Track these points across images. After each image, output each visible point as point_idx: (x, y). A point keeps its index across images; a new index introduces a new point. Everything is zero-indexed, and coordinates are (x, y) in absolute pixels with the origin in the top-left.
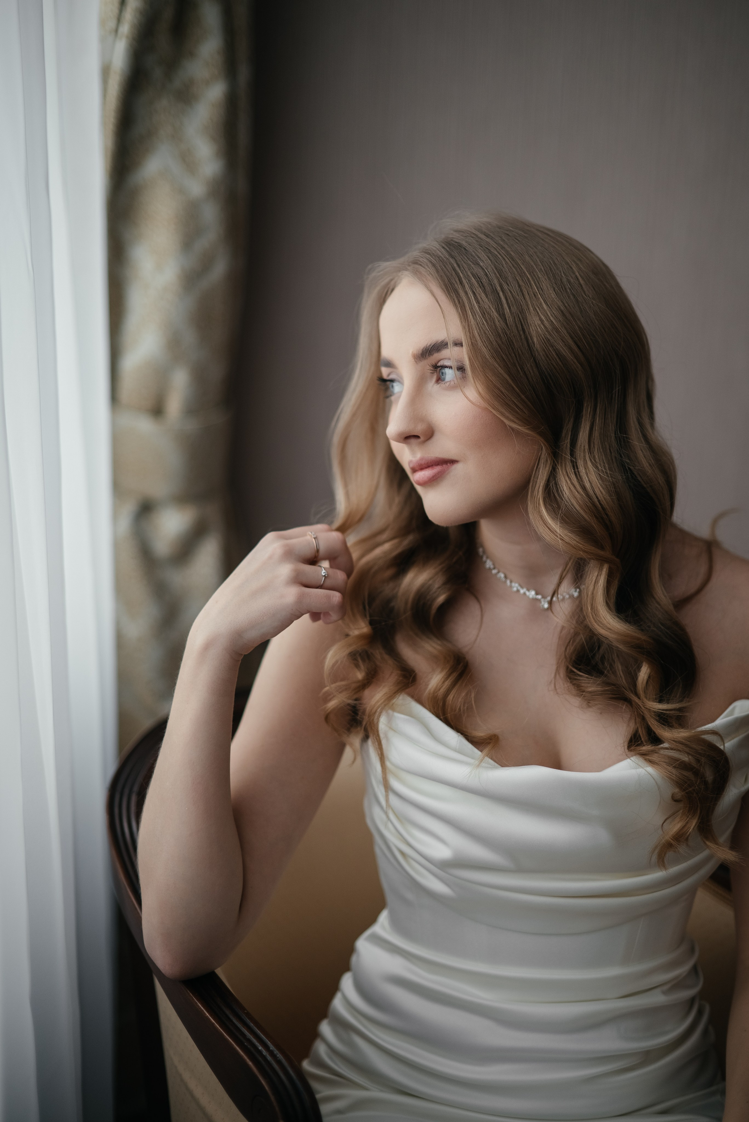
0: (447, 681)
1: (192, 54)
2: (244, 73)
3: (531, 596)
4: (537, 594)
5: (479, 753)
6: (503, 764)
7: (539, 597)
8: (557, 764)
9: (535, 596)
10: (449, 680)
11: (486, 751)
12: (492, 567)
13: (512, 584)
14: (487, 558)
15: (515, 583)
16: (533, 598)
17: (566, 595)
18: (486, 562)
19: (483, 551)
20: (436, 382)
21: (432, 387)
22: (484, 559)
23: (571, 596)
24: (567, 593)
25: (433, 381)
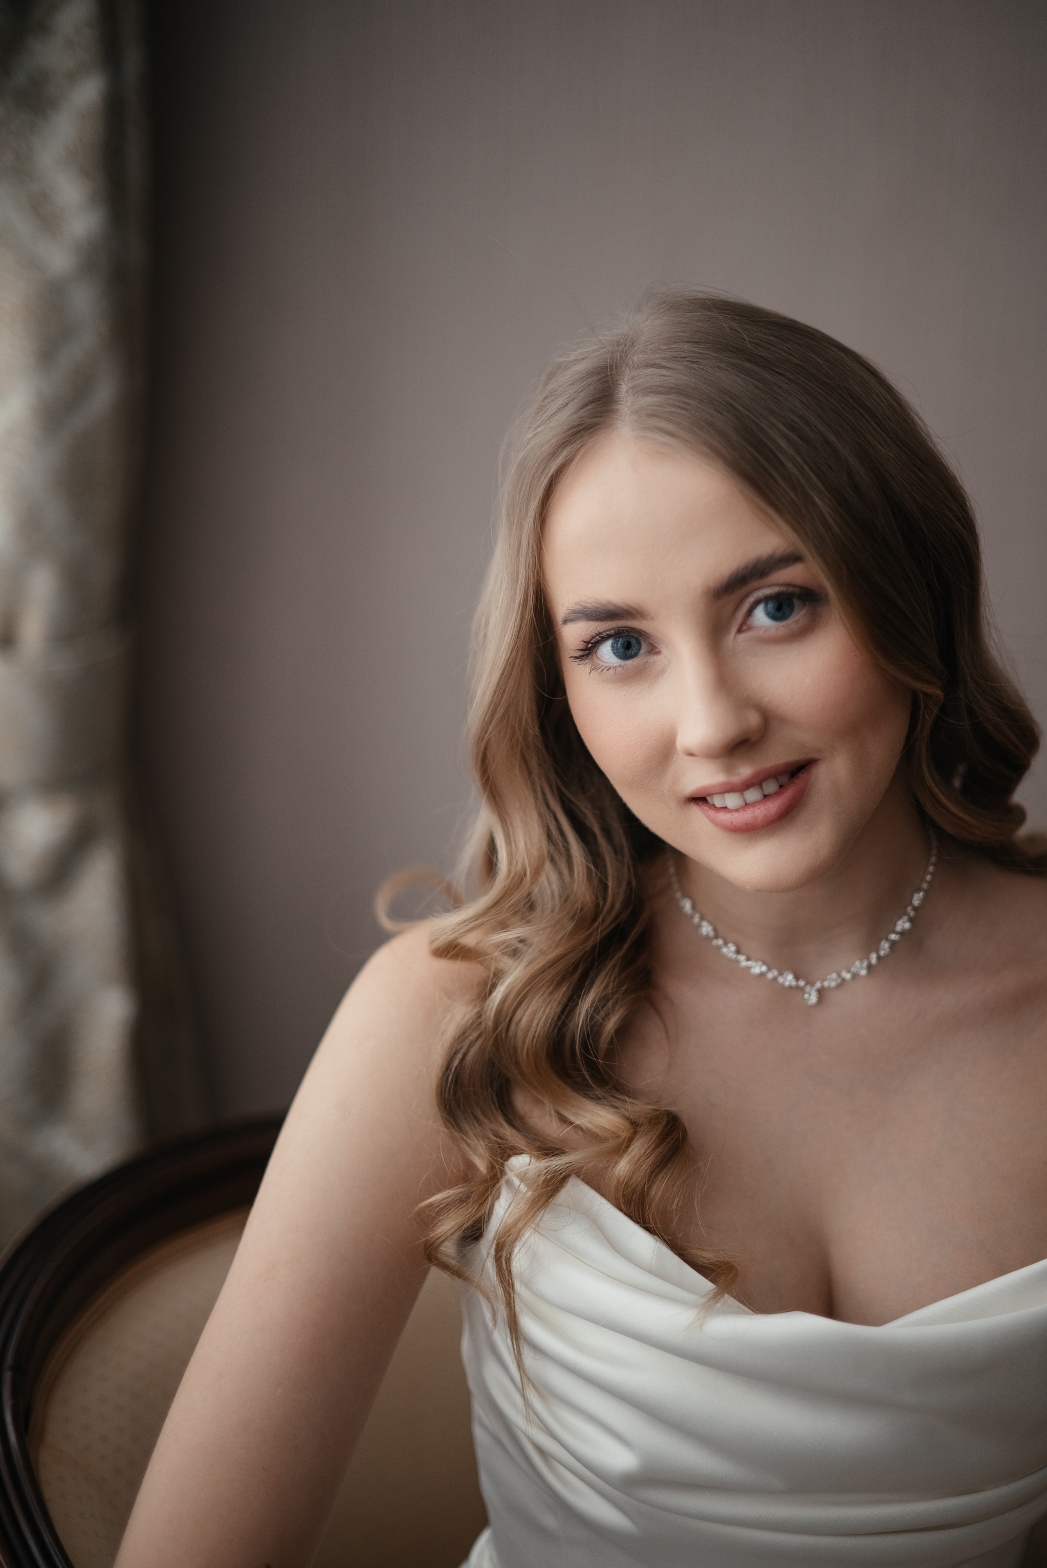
2: (134, 61)
3: (787, 984)
4: (797, 978)
7: (802, 983)
8: (833, 1311)
9: (794, 983)
12: (712, 934)
13: (749, 963)
14: (702, 918)
15: (757, 960)
16: (790, 987)
17: (848, 976)
18: (699, 926)
19: (694, 907)
20: (740, 631)
21: (734, 640)
22: (696, 919)
23: (855, 976)
24: (849, 971)
25: (734, 630)
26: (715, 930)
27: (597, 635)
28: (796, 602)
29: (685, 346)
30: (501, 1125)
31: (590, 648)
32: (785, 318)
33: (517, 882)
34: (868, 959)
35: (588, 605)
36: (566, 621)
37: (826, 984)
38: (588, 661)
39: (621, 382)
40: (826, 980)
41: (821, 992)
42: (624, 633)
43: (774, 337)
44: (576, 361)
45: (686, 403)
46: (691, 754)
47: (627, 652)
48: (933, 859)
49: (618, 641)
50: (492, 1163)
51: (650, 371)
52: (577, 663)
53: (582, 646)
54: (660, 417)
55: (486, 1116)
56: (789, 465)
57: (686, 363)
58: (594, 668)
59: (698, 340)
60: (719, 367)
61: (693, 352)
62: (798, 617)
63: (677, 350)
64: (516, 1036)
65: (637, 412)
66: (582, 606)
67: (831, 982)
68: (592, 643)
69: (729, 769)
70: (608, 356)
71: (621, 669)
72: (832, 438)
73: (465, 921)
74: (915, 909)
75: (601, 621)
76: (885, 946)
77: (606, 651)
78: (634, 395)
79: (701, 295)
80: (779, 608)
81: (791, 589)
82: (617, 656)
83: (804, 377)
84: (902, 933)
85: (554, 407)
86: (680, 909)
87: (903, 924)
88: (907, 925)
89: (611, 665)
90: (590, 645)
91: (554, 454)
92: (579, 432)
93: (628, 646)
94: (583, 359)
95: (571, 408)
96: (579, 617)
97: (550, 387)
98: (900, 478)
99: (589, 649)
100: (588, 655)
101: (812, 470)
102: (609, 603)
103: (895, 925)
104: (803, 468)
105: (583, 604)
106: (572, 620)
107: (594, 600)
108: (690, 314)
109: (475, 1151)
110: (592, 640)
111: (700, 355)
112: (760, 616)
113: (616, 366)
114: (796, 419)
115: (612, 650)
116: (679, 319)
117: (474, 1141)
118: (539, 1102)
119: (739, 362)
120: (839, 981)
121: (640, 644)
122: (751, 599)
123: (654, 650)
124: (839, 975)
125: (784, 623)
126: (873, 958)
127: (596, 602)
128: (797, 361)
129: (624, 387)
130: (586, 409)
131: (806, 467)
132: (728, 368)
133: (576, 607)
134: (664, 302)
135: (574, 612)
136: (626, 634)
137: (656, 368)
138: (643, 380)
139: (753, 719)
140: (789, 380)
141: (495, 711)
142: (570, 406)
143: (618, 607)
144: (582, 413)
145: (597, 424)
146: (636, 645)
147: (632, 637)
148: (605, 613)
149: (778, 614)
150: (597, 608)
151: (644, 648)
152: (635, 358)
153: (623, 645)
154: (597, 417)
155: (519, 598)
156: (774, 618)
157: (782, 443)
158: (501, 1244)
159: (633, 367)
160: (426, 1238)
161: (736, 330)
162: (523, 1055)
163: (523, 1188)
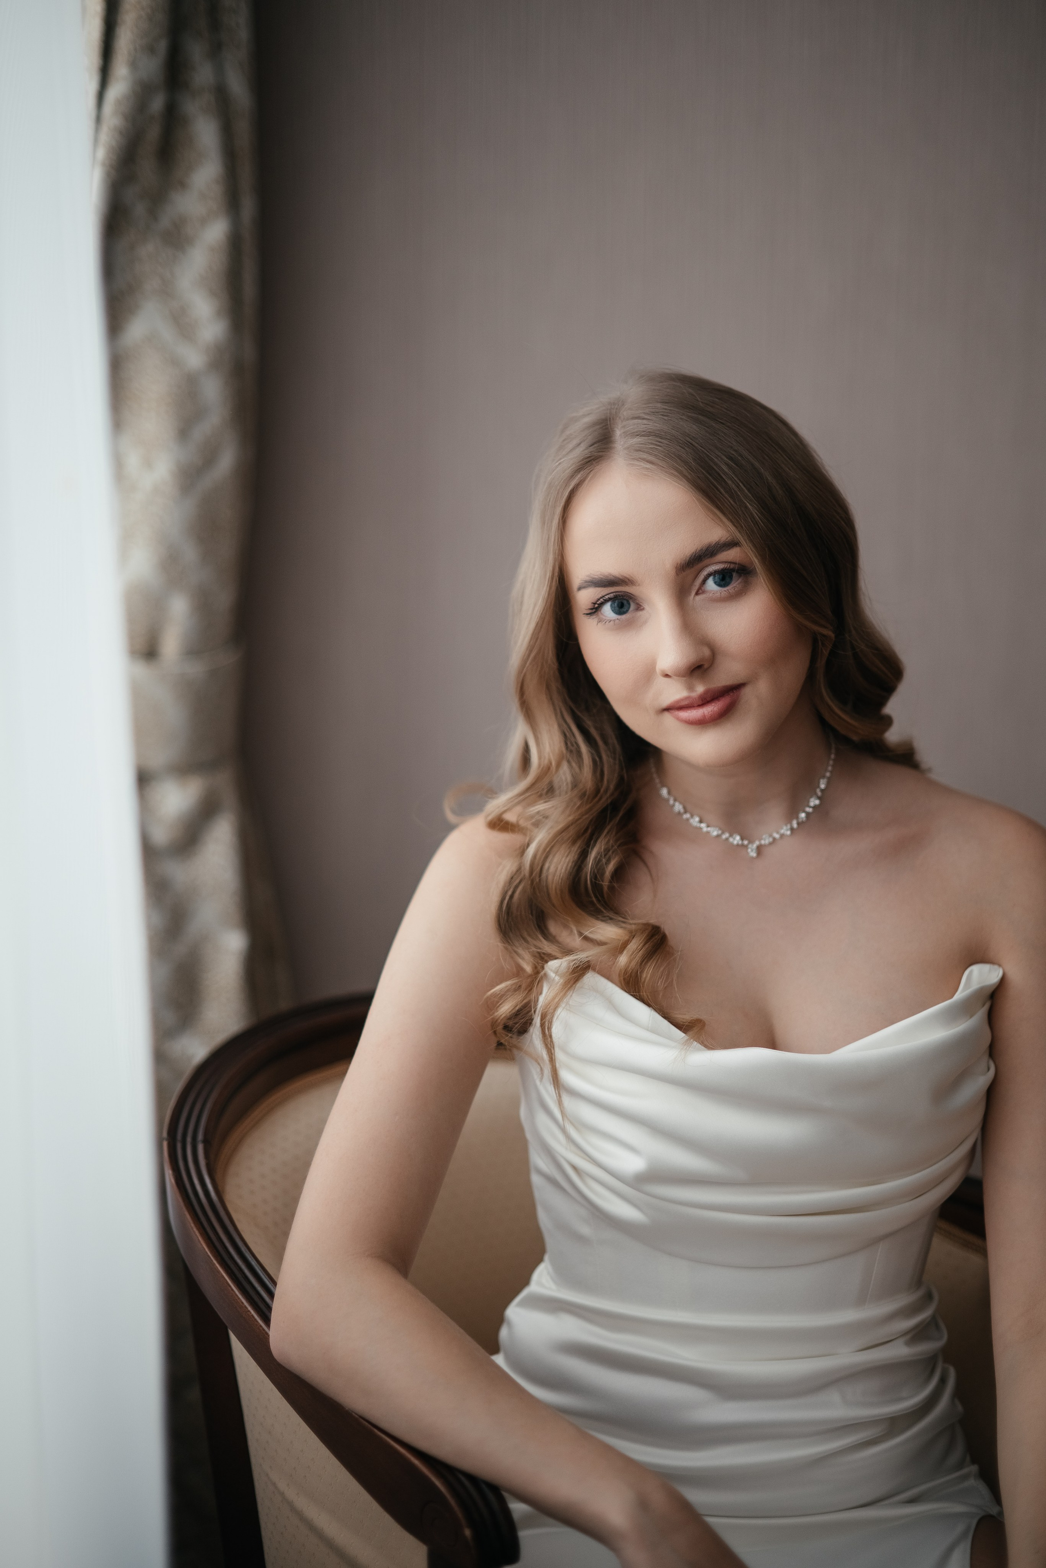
0: (649, 943)
1: (183, 185)
2: (248, 207)
3: (735, 842)
4: (742, 839)
5: (683, 1035)
6: (709, 1047)
7: (746, 842)
8: (773, 1044)
9: (740, 842)
10: (650, 942)
11: (691, 1033)
12: (682, 810)
13: (709, 829)
14: (675, 800)
15: (714, 826)
16: (738, 845)
17: (777, 836)
18: (673, 805)
19: (669, 793)
20: (697, 594)
21: (695, 601)
22: (671, 802)
23: (782, 836)
24: (778, 833)
25: (693, 593)
26: (684, 808)
27: (601, 598)
28: (734, 574)
29: (659, 405)
30: (540, 941)
31: (597, 607)
32: (724, 387)
33: (546, 771)
34: (791, 823)
35: (596, 577)
36: (580, 589)
37: (763, 842)
38: (594, 616)
39: (616, 429)
40: (762, 839)
41: (759, 849)
42: (620, 597)
43: (717, 398)
44: (584, 416)
45: (660, 442)
46: (667, 676)
47: (621, 610)
48: (833, 756)
49: (615, 602)
50: (535, 964)
51: (636, 421)
52: (588, 618)
53: (590, 606)
54: (644, 452)
55: (530, 935)
56: (729, 482)
57: (660, 416)
58: (600, 621)
59: (667, 401)
60: (681, 419)
61: (663, 409)
62: (735, 584)
63: (653, 407)
64: (547, 877)
65: (628, 448)
66: (591, 577)
67: (766, 841)
68: (598, 604)
69: (691, 688)
70: (608, 411)
71: (618, 621)
72: (757, 464)
73: (512, 798)
74: (822, 791)
75: (605, 587)
76: (803, 815)
77: (607, 609)
78: (625, 437)
79: (668, 371)
80: (723, 579)
81: (732, 566)
82: (614, 612)
83: (738, 426)
84: (815, 807)
85: (571, 446)
86: (660, 796)
87: (814, 802)
88: (817, 802)
89: (611, 619)
90: (596, 606)
91: (572, 476)
92: (589, 461)
93: (621, 606)
94: (589, 414)
95: (583, 446)
96: (589, 585)
97: (568, 432)
98: (803, 492)
99: (595, 609)
100: (595, 612)
101: (745, 486)
102: (611, 575)
103: (808, 802)
104: (738, 484)
105: (592, 576)
106: (584, 588)
107: (599, 573)
108: (661, 384)
109: (523, 959)
110: (598, 601)
111: (669, 411)
112: (711, 584)
113: (613, 419)
114: (733, 453)
115: (611, 608)
116: (653, 387)
117: (520, 951)
118: (566, 926)
119: (696, 415)
120: (771, 840)
121: (629, 604)
122: (705, 573)
123: (639, 607)
124: (771, 836)
125: (726, 589)
126: (795, 824)
127: (601, 575)
128: (733, 415)
129: (618, 433)
130: (593, 446)
131: (741, 484)
132: (688, 420)
133: (588, 579)
134: (643, 376)
135: (586, 582)
136: (621, 598)
137: (640, 419)
138: (632, 427)
139: (706, 652)
140: (728, 427)
141: (531, 651)
142: (582, 445)
143: (616, 577)
144: (591, 449)
145: (601, 456)
146: (627, 605)
147: (625, 599)
148: (607, 582)
149: (722, 583)
150: (602, 578)
151: (633, 606)
152: (625, 413)
153: (618, 605)
154: (602, 452)
155: (549, 574)
156: (719, 585)
157: (725, 468)
158: (544, 1015)
159: (624, 419)
160: (492, 1017)
161: (692, 395)
162: (552, 893)
163: (557, 978)
